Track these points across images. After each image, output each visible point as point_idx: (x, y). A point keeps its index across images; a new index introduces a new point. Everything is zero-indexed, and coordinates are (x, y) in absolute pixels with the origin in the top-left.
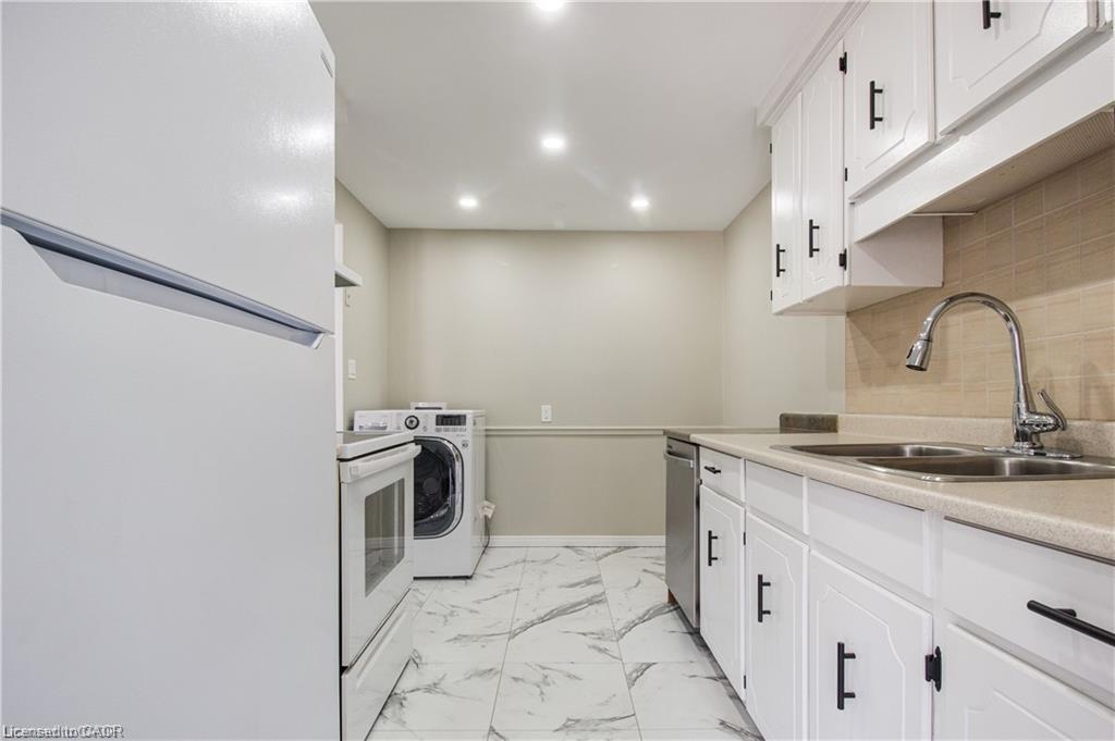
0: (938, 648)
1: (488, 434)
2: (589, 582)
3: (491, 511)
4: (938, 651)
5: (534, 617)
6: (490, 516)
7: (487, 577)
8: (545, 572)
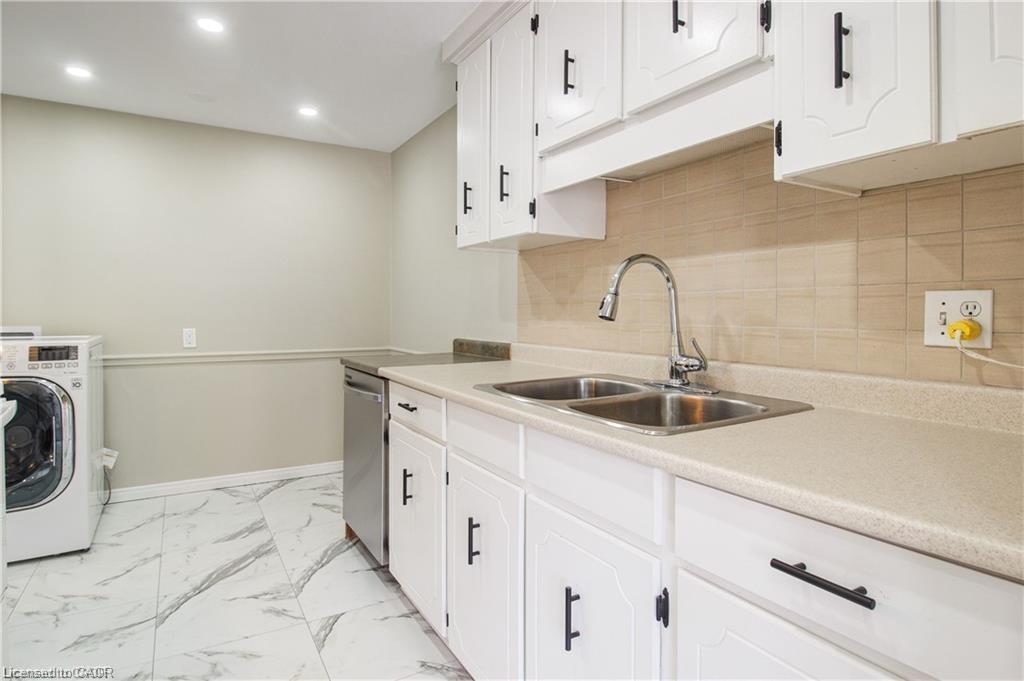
0: (665, 589)
1: (107, 365)
2: (252, 529)
3: (113, 460)
4: (665, 592)
5: (187, 588)
6: (111, 466)
7: (112, 545)
8: (195, 526)
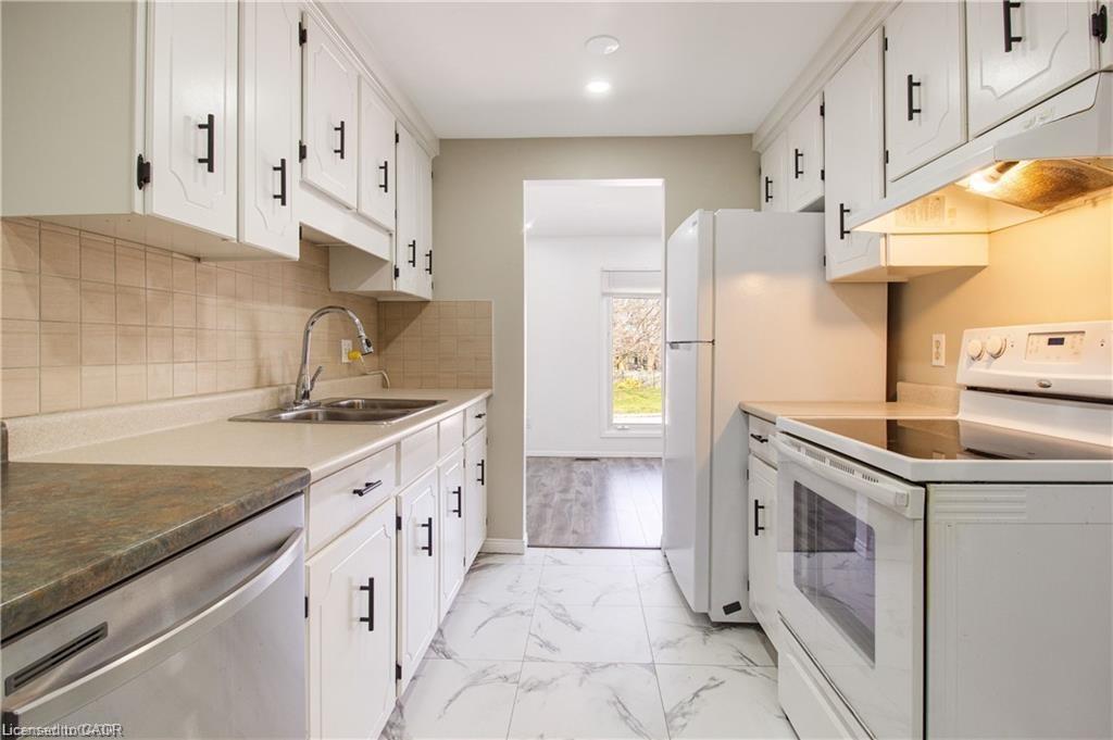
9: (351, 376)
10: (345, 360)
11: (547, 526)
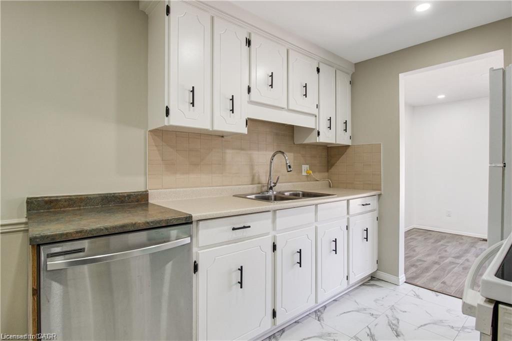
9: (308, 181)
10: (304, 174)
11: (428, 274)
